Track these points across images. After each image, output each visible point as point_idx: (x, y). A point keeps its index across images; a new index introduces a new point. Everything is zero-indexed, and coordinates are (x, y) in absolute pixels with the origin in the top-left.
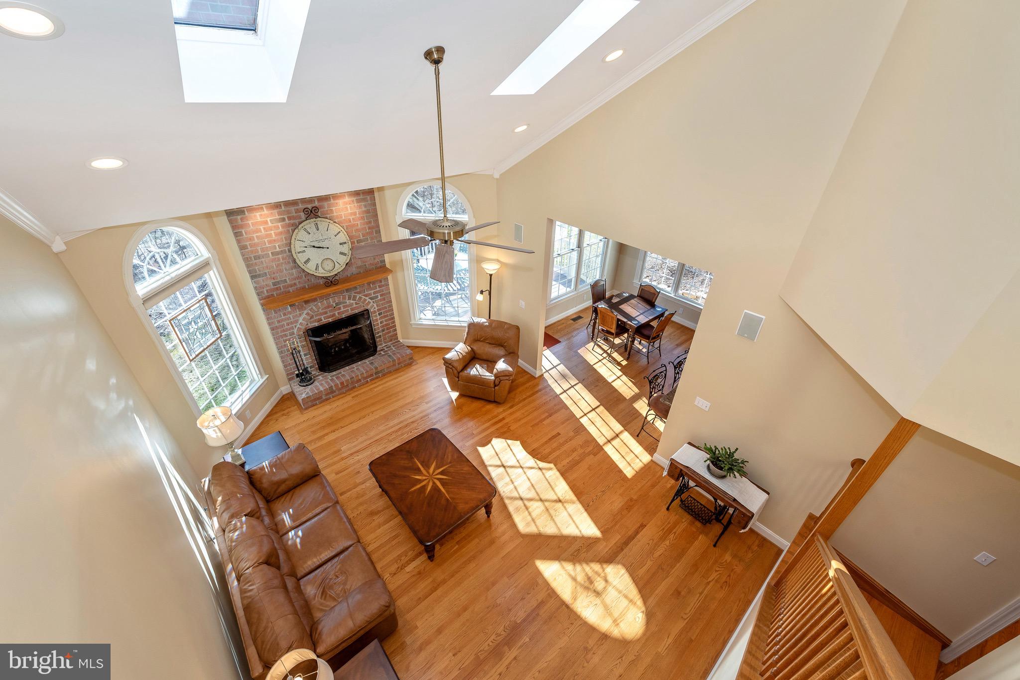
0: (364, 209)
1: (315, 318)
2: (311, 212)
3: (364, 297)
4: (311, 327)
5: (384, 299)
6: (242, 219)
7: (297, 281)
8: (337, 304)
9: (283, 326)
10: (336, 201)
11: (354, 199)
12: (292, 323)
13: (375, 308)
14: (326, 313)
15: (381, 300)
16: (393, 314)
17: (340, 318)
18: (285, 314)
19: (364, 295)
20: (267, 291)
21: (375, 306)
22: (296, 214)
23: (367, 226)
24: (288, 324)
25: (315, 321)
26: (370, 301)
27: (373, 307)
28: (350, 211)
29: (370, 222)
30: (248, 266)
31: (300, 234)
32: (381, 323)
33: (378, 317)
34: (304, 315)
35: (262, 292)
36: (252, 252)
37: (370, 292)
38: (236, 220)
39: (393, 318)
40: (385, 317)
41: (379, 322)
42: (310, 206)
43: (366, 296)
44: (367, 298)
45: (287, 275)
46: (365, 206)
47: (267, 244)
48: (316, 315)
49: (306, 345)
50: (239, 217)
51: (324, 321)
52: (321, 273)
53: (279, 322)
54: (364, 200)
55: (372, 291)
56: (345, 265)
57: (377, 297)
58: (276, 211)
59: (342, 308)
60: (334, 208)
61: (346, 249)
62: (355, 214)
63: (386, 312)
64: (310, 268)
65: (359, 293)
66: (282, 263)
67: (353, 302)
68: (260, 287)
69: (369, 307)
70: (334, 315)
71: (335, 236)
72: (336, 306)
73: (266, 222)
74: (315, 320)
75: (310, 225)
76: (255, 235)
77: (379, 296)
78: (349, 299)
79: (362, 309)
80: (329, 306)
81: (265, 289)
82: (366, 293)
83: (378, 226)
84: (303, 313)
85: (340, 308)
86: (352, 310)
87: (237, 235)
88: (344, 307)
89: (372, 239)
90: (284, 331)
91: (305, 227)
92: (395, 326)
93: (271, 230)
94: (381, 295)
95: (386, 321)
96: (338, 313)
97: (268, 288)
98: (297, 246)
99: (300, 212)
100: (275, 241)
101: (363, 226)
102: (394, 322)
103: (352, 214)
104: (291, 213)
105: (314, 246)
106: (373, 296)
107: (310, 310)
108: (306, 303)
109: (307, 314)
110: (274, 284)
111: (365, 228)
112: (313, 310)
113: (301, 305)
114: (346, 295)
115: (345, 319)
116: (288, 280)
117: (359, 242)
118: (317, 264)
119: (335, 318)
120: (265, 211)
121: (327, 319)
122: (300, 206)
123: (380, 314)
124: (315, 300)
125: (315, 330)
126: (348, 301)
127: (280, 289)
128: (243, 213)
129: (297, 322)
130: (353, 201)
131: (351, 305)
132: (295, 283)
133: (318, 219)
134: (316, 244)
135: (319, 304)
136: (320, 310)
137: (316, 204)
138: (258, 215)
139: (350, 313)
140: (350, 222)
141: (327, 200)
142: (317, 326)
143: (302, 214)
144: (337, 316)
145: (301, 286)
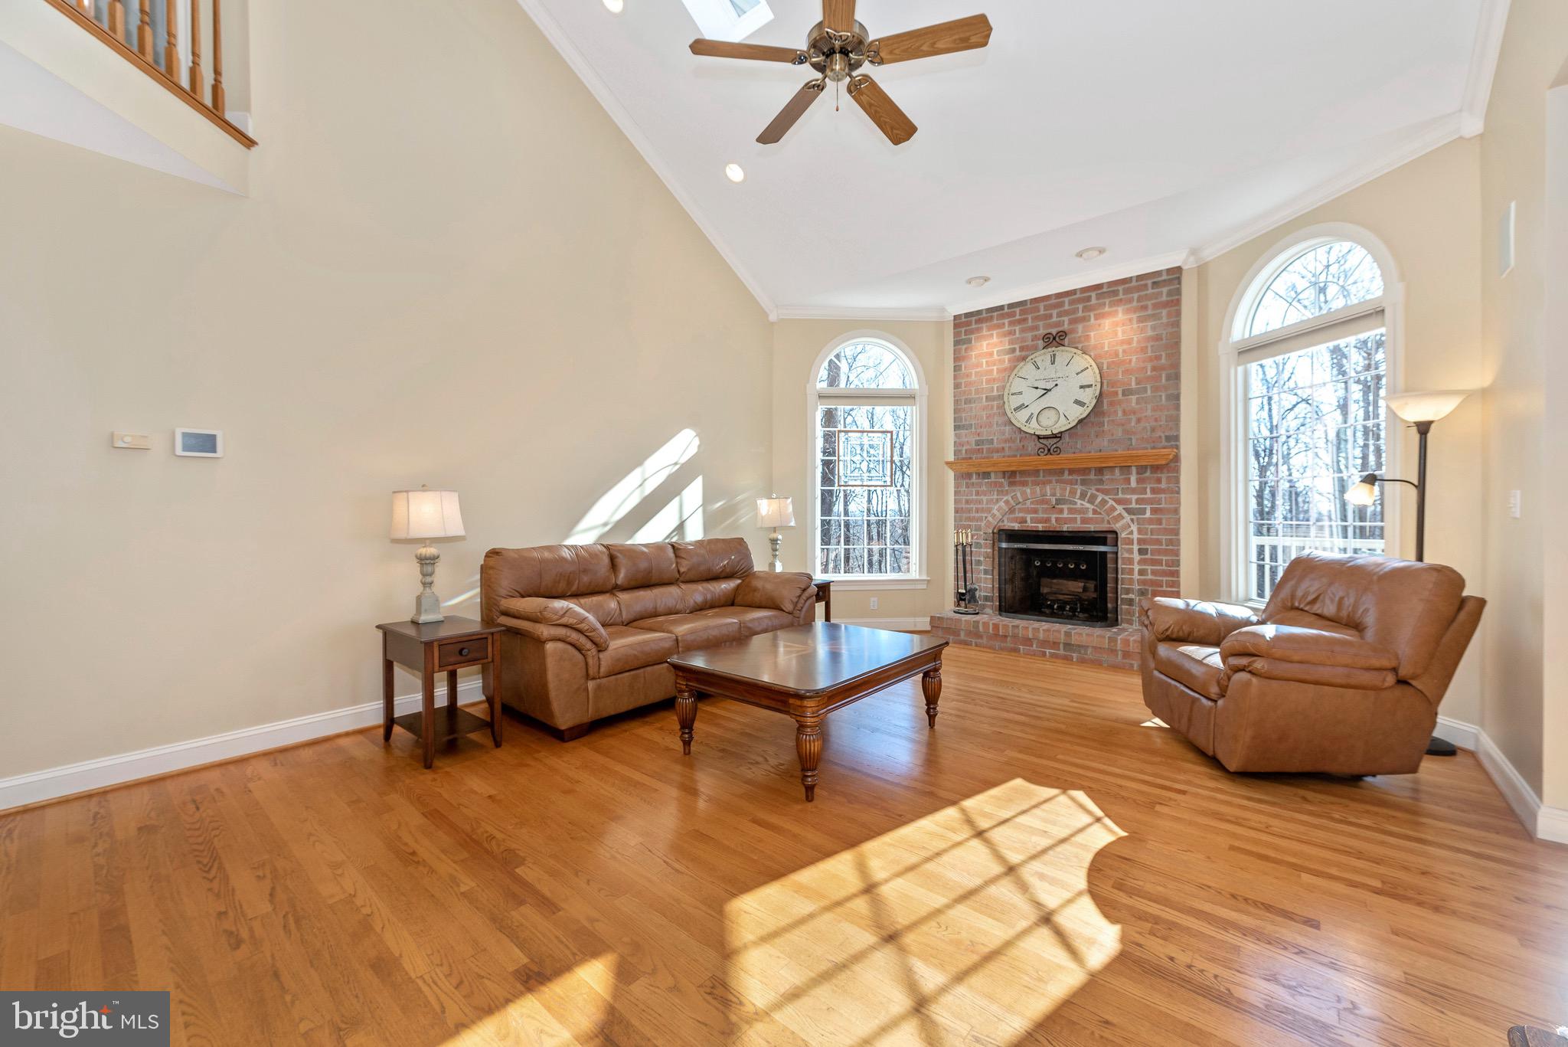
0: (1150, 333)
1: (1017, 515)
2: (1054, 338)
3: (1111, 502)
4: (1006, 528)
5: (1159, 521)
6: (966, 349)
7: (1007, 446)
8: (1058, 502)
9: (969, 511)
10: (1098, 322)
11: (1134, 316)
12: (983, 510)
13: (1131, 533)
14: (1035, 511)
15: (1150, 521)
16: (1174, 563)
17: (1058, 529)
18: (977, 493)
19: (1115, 500)
20: (966, 450)
21: (1134, 528)
22: (1033, 343)
23: (1149, 366)
24: (977, 511)
25: (1015, 520)
26: (1125, 514)
27: (1129, 530)
28: (1120, 336)
29: (1158, 358)
30: (956, 411)
31: (1027, 369)
32: (1141, 572)
33: (1136, 557)
34: (1002, 504)
35: (960, 451)
36: (965, 392)
37: (1128, 497)
38: (960, 349)
39: (1175, 575)
40: (1154, 562)
41: (1136, 568)
42: (1054, 331)
43: (1119, 502)
44: (1120, 507)
45: (996, 435)
46: (1154, 328)
47: (984, 383)
48: (1021, 510)
49: (991, 555)
50: (964, 347)
51: (1030, 525)
52: (1033, 428)
53: (967, 502)
54: (1154, 317)
55: (1134, 497)
56: (1076, 421)
57: (1143, 511)
58: (1006, 339)
59: (1066, 511)
60: (1092, 334)
61: (1089, 397)
62: (1129, 342)
63: (1160, 552)
64: (1020, 419)
65: (1105, 492)
66: (994, 414)
67: (1088, 505)
68: (960, 444)
69: (1117, 526)
70: (1048, 520)
71: (1077, 374)
72: (1057, 504)
73: (992, 354)
74: (1017, 517)
75: (1043, 357)
76: (973, 371)
77: (1148, 511)
78: (1083, 496)
79: (1104, 527)
80: (1043, 502)
82: (1120, 496)
83: (1177, 366)
84: (1001, 499)
85: (1061, 511)
86: (1084, 521)
87: (957, 368)
89: (1155, 389)
90: (969, 519)
91: (1036, 359)
93: (994, 365)
94: (1154, 511)
95: (1154, 573)
96: (1057, 519)
97: (968, 447)
98: (1015, 385)
99: (1039, 339)
100: (994, 380)
101: (1142, 365)
102: (1175, 585)
103: (1123, 342)
104: (1025, 341)
105: (1037, 388)
106: (1134, 505)
107: (1012, 497)
108: (1011, 484)
109: (1007, 502)
110: (978, 443)
111: (1145, 368)
112: (1017, 498)
113: (1001, 485)
114: (1079, 489)
115: (1067, 534)
116: (995, 441)
117: (1127, 392)
118: (1032, 414)
119: (1049, 527)
120: (995, 339)
121: (1035, 523)
122: (1042, 332)
123: (1141, 552)
124: (1024, 484)
125: (1012, 536)
126: (1079, 502)
127: (983, 453)
128: (969, 341)
129: (989, 510)
130: (1130, 320)
131: (1084, 511)
132: (1003, 448)
133: (1062, 348)
134: (1042, 385)
135: (1028, 491)
136: (1028, 502)
137: (1066, 327)
138: (985, 343)
139: (1078, 526)
140: (1117, 355)
141: (1085, 319)
142: (1016, 529)
143: (1041, 343)
144: (1053, 525)
145: (1012, 453)
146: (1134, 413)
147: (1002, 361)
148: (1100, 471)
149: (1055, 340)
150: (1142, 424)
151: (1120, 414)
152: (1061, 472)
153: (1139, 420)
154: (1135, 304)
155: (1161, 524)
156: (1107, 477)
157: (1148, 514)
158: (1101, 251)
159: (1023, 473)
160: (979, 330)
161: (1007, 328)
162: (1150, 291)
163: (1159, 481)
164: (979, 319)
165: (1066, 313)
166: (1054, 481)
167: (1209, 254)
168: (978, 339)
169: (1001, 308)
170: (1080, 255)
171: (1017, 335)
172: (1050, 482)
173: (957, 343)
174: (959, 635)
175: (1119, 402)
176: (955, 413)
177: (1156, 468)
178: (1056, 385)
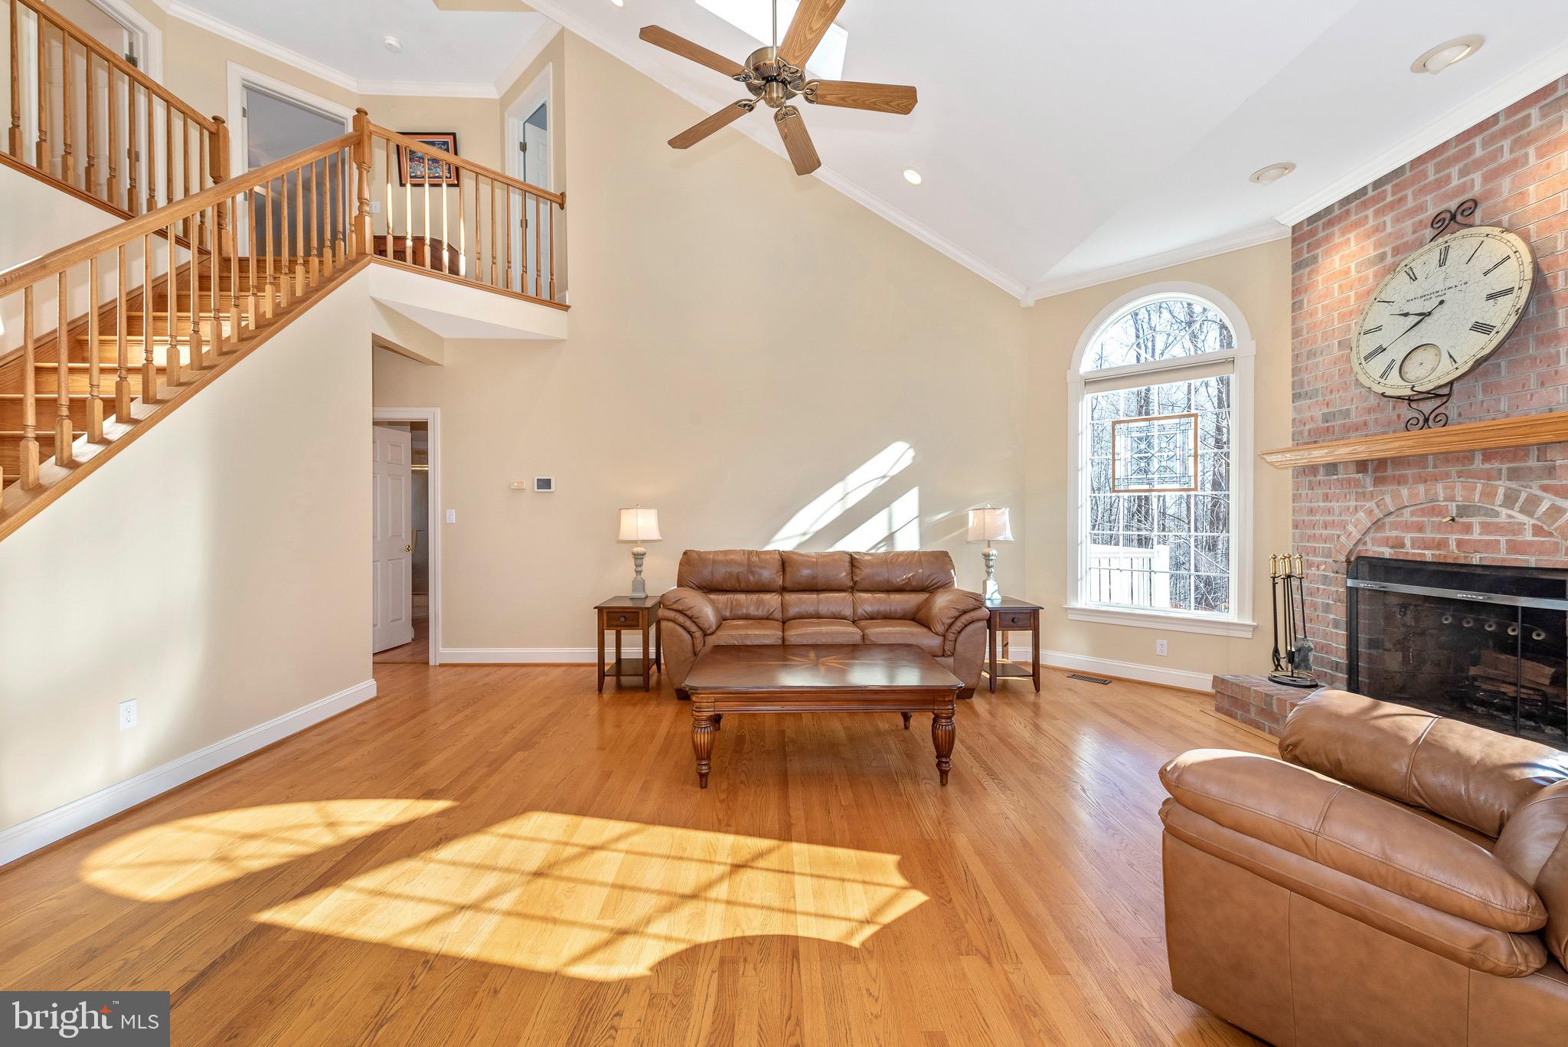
1: (1388, 534)
2: (1453, 217)
4: (1370, 554)
6: (1310, 274)
7: (1367, 417)
8: (1462, 511)
9: (1314, 525)
10: (1546, 160)
12: (1333, 525)
14: (1420, 528)
17: (1462, 562)
18: (1326, 498)
20: (1310, 431)
22: (1414, 236)
24: (1325, 525)
25: (1386, 542)
30: (1295, 371)
31: (1396, 284)
34: (1361, 514)
35: (1301, 433)
36: (1307, 341)
38: (1301, 276)
42: (1453, 205)
45: (1354, 399)
47: (1336, 322)
48: (1395, 526)
50: (1307, 270)
51: (1411, 552)
52: (1395, 385)
53: (1311, 511)
56: (1470, 364)
58: (1370, 243)
59: (1478, 530)
60: (1531, 188)
61: (1504, 313)
64: (1374, 371)
65: (1562, 491)
67: (1523, 518)
68: (1300, 421)
70: (1441, 544)
71: (1486, 273)
72: (1459, 515)
73: (1348, 271)
74: (1388, 539)
75: (1429, 254)
76: (1320, 306)
78: (1511, 500)
80: (1435, 511)
81: (1307, 427)
84: (1360, 506)
85: (1468, 528)
86: (1516, 548)
87: (1296, 307)
88: (1487, 528)
90: (1314, 538)
91: (1412, 265)
93: (1352, 288)
96: (1460, 543)
97: (1313, 423)
98: (1371, 316)
99: (1426, 227)
100: (1350, 312)
104: (1401, 236)
105: (1406, 315)
107: (1377, 503)
108: (1378, 481)
109: (1370, 512)
110: (1326, 417)
112: (1386, 505)
113: (1358, 483)
114: (1503, 486)
115: (1479, 571)
116: (1353, 413)
118: (1393, 360)
119: (1445, 556)
120: (1353, 246)
121: (1419, 548)
122: (1432, 212)
124: (1401, 481)
125: (1379, 568)
126: (1503, 511)
127: (1335, 432)
128: (1315, 259)
129: (1343, 525)
131: (1514, 528)
132: (1365, 424)
133: (1464, 231)
134: (1418, 307)
135: (1407, 492)
136: (1407, 512)
137: (1476, 191)
138: (1337, 258)
141: (1516, 164)
142: (1387, 556)
143: (1429, 232)
144: (1452, 553)
145: (1379, 430)
147: (1362, 280)
148: (1548, 449)
149: (1454, 219)
152: (1467, 457)
156: (1558, 461)
159: (1399, 462)
160: (1328, 238)
161: (1371, 223)
164: (1329, 220)
165: (1478, 164)
166: (1454, 474)
168: (1327, 253)
169: (1363, 191)
170: (1420, 67)
171: (1389, 229)
172: (1447, 475)
173: (1295, 269)
174: (1248, 711)
176: (1293, 376)
178: (1442, 302)
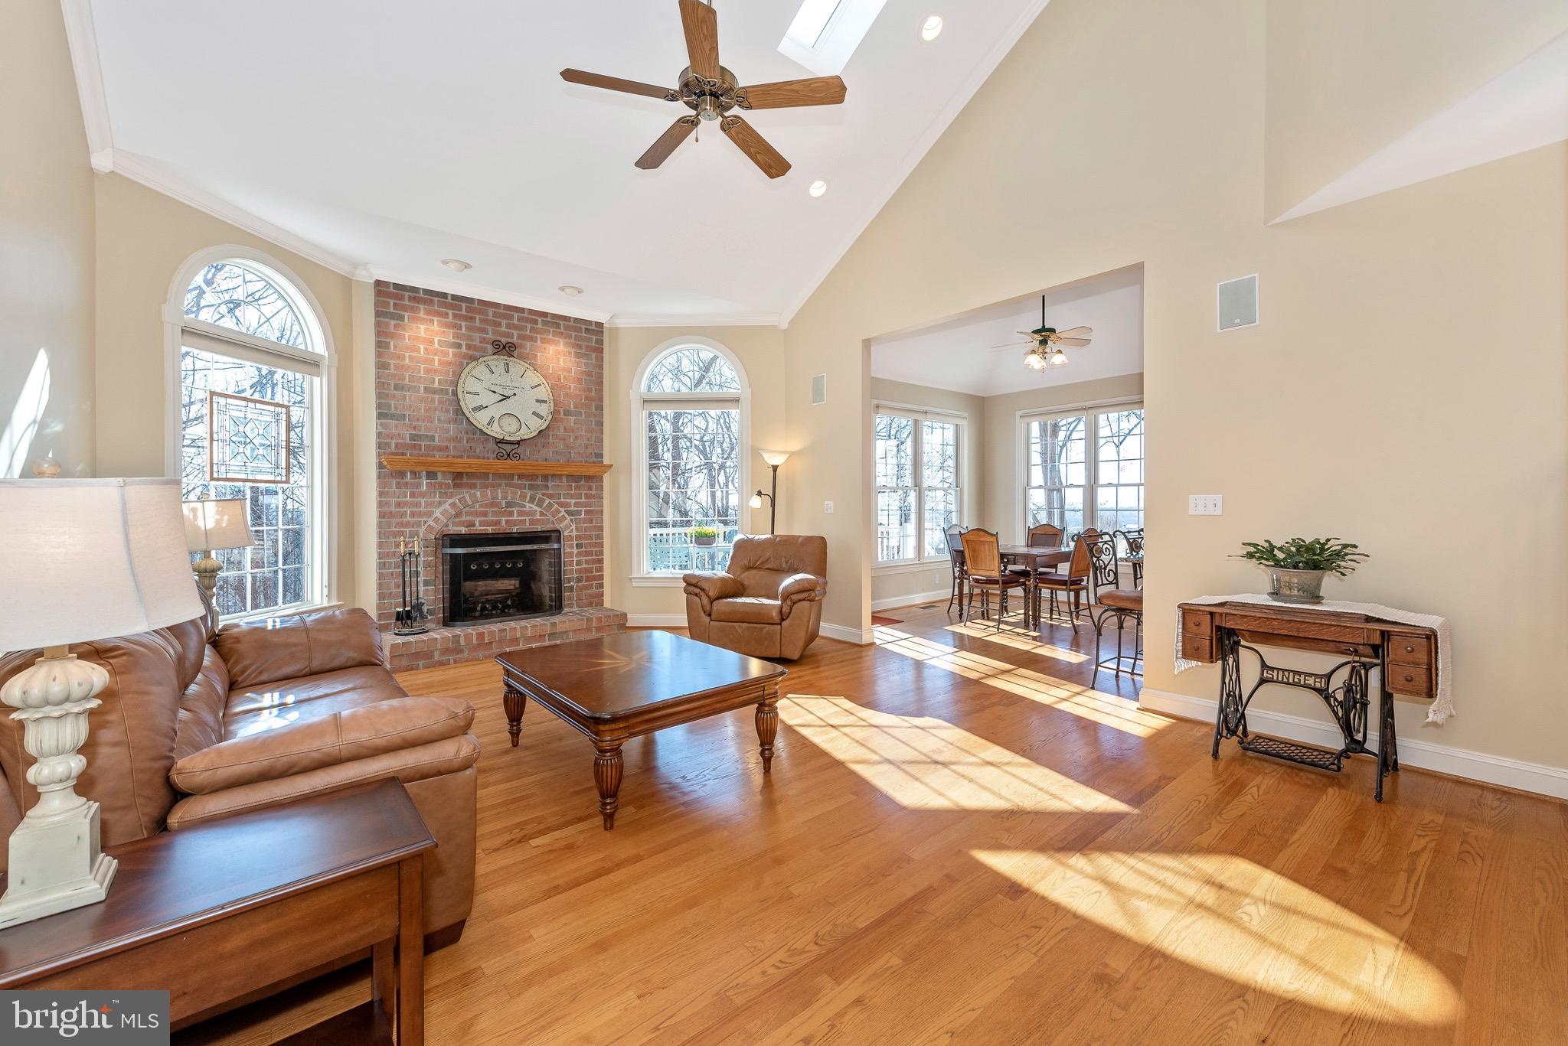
0: (584, 368)
1: (464, 518)
2: (504, 347)
3: (556, 506)
4: (452, 532)
5: (591, 521)
6: (396, 325)
7: (451, 445)
8: (508, 505)
9: (403, 515)
10: (544, 345)
11: (572, 351)
12: (420, 514)
13: (572, 531)
14: (485, 514)
15: (585, 521)
16: (601, 553)
17: (507, 531)
18: (413, 495)
19: (557, 503)
20: (397, 445)
21: (573, 527)
22: (481, 345)
23: (584, 394)
24: (413, 515)
25: (462, 524)
26: (567, 516)
27: (568, 528)
28: (562, 364)
29: (589, 390)
30: (379, 395)
31: (480, 370)
32: (579, 563)
33: (575, 551)
34: (447, 506)
35: (388, 444)
36: (394, 376)
37: (568, 501)
38: (387, 325)
39: (601, 561)
40: (587, 554)
41: (575, 559)
42: (504, 340)
43: (561, 505)
44: (562, 510)
45: (440, 429)
46: (586, 365)
47: (422, 372)
48: (468, 514)
49: (433, 563)
50: (393, 322)
51: (479, 528)
52: (495, 431)
53: (398, 505)
54: (586, 356)
55: (573, 501)
56: (535, 433)
57: (579, 513)
58: (449, 332)
59: (515, 513)
60: (539, 354)
61: (544, 410)
62: (569, 371)
63: (591, 545)
64: (481, 419)
65: (550, 496)
66: (436, 409)
67: (536, 509)
68: (387, 435)
69: (560, 526)
70: (498, 523)
71: (532, 388)
72: (507, 507)
73: (432, 342)
74: (464, 521)
75: (498, 362)
76: (407, 354)
77: (583, 513)
78: (532, 500)
79: (549, 527)
80: (493, 505)
81: (394, 442)
82: (562, 500)
83: (601, 399)
84: (445, 502)
85: (511, 514)
86: (532, 522)
87: (382, 345)
88: (520, 513)
89: (588, 415)
90: (402, 525)
91: (488, 363)
92: (601, 577)
93: (436, 355)
94: (587, 512)
95: (587, 562)
96: (507, 522)
97: (400, 441)
98: (469, 383)
99: (487, 343)
100: (435, 371)
101: (578, 393)
102: (601, 569)
103: (564, 370)
104: (472, 340)
105: (494, 392)
106: (572, 508)
107: (459, 500)
108: (456, 486)
109: (453, 505)
110: (413, 437)
111: (581, 396)
112: (466, 501)
113: (447, 486)
114: (529, 493)
115: (516, 535)
116: (437, 438)
117: (567, 413)
119: (499, 529)
120: (436, 327)
121: (484, 526)
122: (490, 336)
123: (579, 546)
124: (473, 486)
125: (456, 540)
126: (528, 505)
127: (420, 449)
128: (402, 318)
129: (430, 514)
130: (570, 353)
131: (532, 513)
132: (447, 447)
133: (511, 359)
134: (499, 390)
135: (479, 493)
136: (477, 505)
137: (515, 340)
138: (422, 327)
139: (527, 527)
140: (560, 379)
141: (532, 339)
142: (463, 532)
143: (490, 348)
144: (504, 527)
145: (457, 454)
146: (573, 431)
147: (445, 354)
148: (545, 477)
149: (505, 349)
150: (579, 441)
151: (562, 430)
152: (511, 476)
153: (576, 438)
154: (572, 341)
155: (592, 523)
156: (550, 484)
157: (583, 516)
158: (580, 291)
159: (470, 475)
160: (413, 309)
161: (450, 319)
162: (583, 334)
163: (590, 488)
164: (415, 297)
165: (515, 327)
166: (503, 485)
167: (622, 323)
168: (413, 319)
169: (444, 295)
170: (562, 289)
171: (464, 331)
172: (500, 486)
173: (379, 314)
175: (562, 420)
176: (378, 397)
177: (589, 478)
178: (515, 394)
